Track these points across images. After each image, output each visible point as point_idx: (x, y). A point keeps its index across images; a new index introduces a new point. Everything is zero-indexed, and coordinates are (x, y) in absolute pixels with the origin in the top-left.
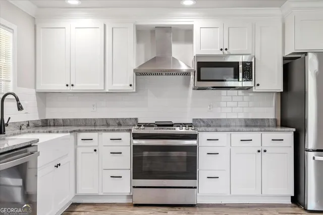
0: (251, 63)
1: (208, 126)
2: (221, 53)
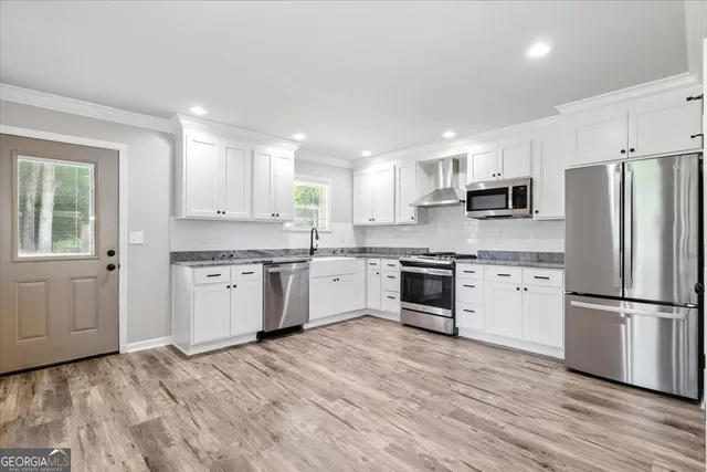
0: (525, 187)
1: (494, 258)
2: (495, 179)
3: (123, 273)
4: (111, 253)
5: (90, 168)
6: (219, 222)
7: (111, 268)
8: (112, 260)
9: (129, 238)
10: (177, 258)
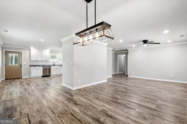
3: (23, 68)
4: (21, 65)
5: (18, 54)
6: (36, 61)
7: (21, 67)
8: (21, 66)
9: (23, 63)
10: (30, 66)
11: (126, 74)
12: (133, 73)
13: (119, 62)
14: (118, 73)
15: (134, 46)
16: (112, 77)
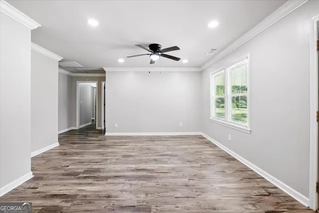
11: (98, 128)
12: (116, 125)
13: (81, 99)
14: (77, 127)
15: (121, 61)
16: (57, 144)
